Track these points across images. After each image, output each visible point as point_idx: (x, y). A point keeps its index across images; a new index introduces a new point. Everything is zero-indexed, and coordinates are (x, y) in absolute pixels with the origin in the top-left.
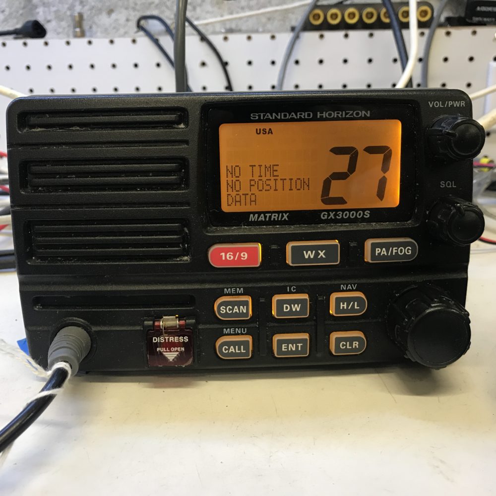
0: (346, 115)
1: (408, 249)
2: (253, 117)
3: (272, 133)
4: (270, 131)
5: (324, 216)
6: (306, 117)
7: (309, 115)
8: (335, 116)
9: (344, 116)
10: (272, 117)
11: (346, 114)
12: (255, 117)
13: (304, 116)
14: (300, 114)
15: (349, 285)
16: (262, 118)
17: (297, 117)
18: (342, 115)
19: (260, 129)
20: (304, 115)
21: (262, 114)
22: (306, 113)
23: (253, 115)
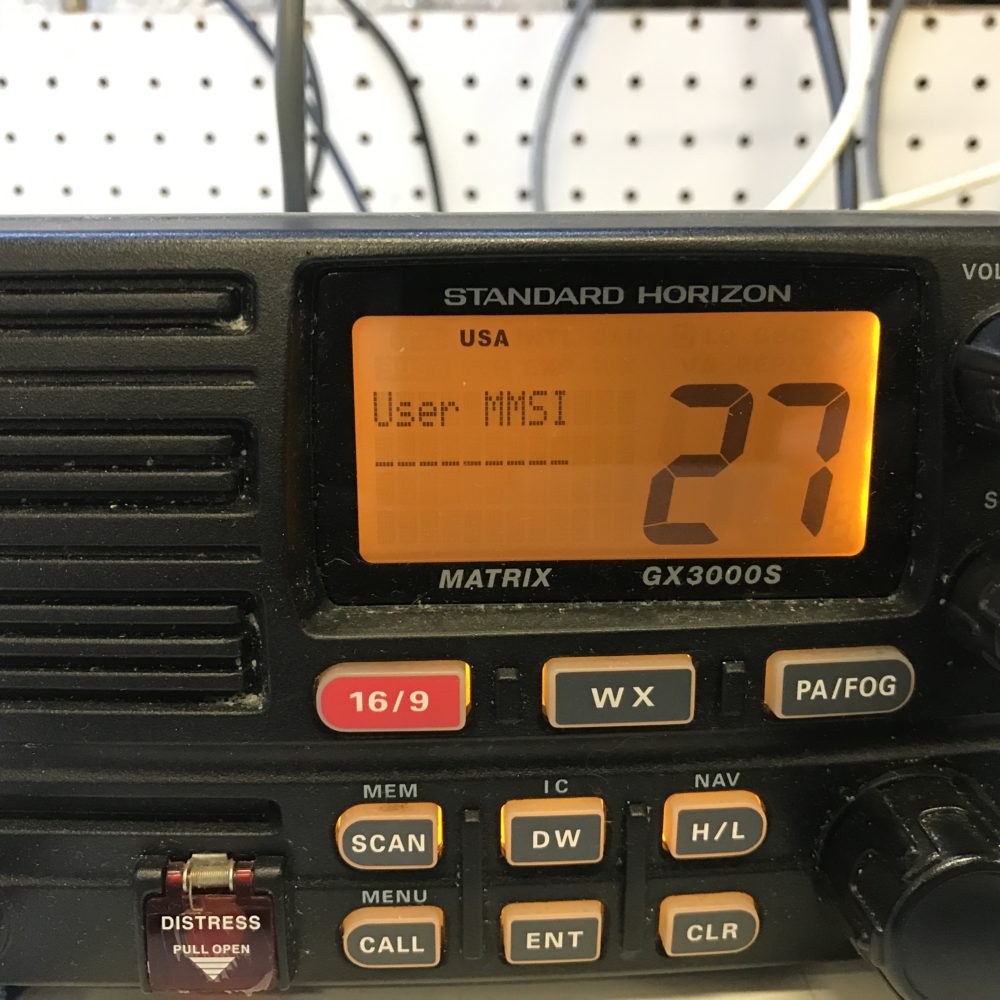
0: (721, 296)
1: (889, 682)
2: (451, 300)
3: (506, 344)
4: (502, 338)
5: (650, 579)
6: (606, 301)
7: (613, 296)
8: (691, 300)
9: (715, 299)
10: (506, 299)
11: (722, 294)
12: (459, 300)
13: (600, 298)
14: (588, 293)
15: (719, 775)
16: (477, 302)
17: (578, 299)
18: (709, 297)
19: (472, 332)
20: (601, 295)
21: (477, 292)
22: (606, 290)
23: (451, 293)
